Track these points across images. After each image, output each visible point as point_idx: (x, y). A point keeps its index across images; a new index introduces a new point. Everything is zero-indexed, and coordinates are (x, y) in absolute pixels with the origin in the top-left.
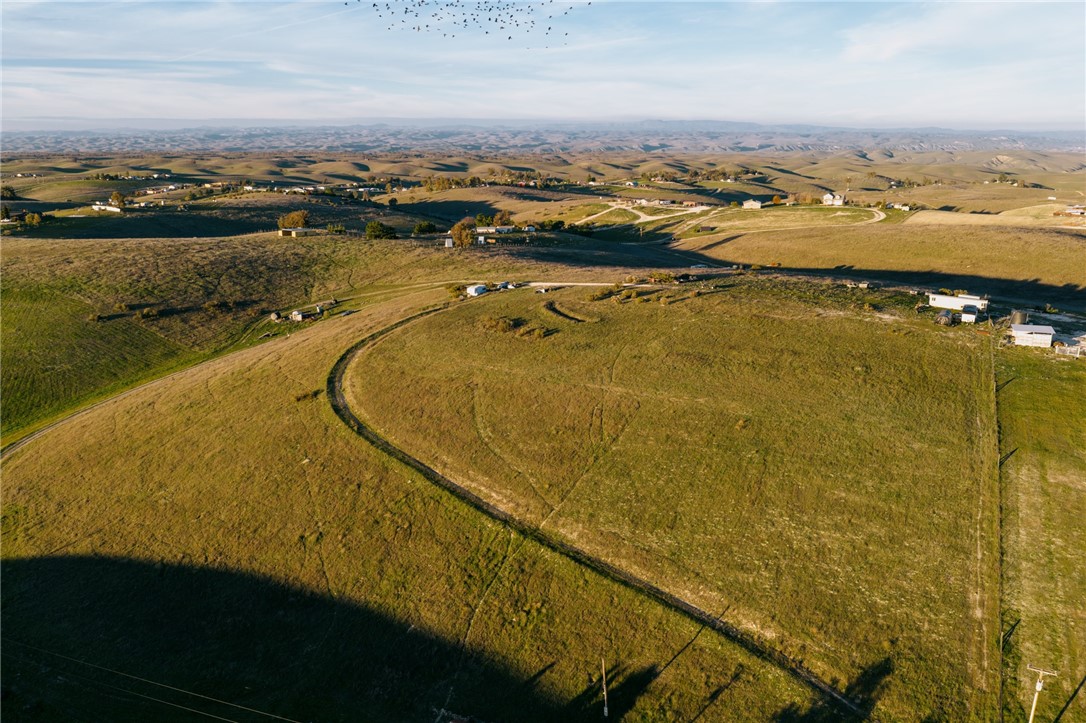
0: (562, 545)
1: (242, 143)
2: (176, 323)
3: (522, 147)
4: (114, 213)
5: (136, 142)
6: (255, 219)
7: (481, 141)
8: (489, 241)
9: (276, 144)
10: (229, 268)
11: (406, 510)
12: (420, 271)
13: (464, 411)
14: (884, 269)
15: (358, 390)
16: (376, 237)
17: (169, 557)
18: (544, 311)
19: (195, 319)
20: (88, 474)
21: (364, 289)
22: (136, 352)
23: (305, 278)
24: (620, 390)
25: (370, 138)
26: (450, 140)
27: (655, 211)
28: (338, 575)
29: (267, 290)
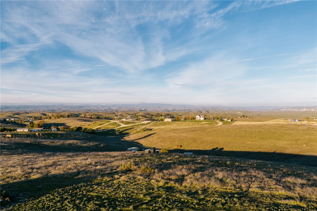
25: (57, 108)
27: (128, 123)
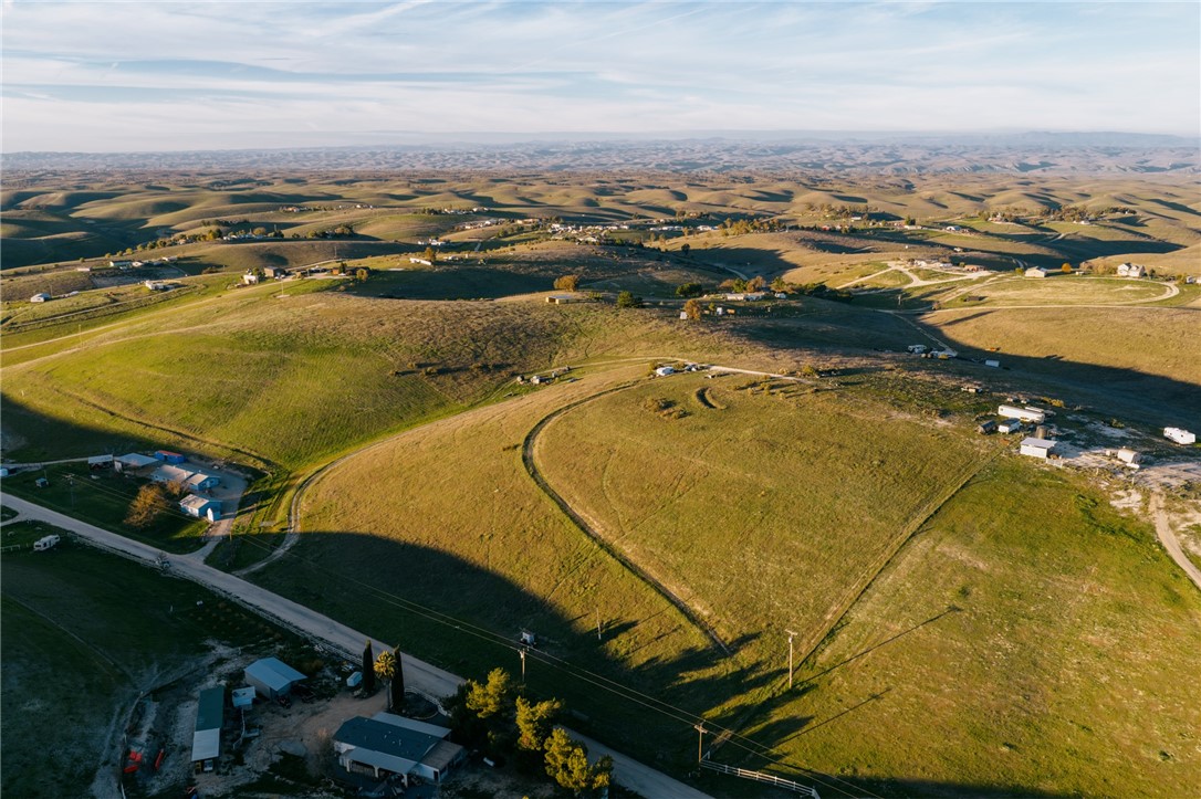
0: (620, 555)
1: (570, 159)
2: (448, 380)
3: (873, 164)
4: (427, 266)
5: (469, 158)
6: (542, 273)
7: (825, 158)
8: (729, 311)
9: (604, 161)
10: (496, 334)
11: (543, 526)
12: (644, 344)
13: (599, 468)
14: (1090, 362)
15: (542, 446)
16: (626, 306)
17: (409, 540)
18: (694, 397)
19: (463, 377)
20: (373, 486)
21: (595, 358)
22: (418, 402)
23: (553, 345)
24: (703, 463)
25: (701, 155)
26: (790, 156)
27: (930, 275)
28: (495, 558)
29: (521, 355)
